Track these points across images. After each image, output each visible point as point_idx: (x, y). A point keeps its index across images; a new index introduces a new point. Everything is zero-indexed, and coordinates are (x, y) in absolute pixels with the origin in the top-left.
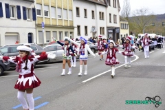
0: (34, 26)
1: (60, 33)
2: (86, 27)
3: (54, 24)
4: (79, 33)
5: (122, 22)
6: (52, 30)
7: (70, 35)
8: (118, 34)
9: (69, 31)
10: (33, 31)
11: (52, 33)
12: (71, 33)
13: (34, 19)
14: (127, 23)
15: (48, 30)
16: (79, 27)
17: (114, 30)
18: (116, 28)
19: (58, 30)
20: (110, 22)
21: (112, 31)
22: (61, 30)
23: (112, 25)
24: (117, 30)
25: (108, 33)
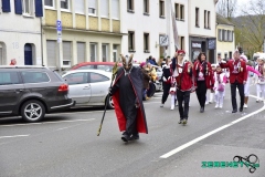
0: (39, 29)
1: (93, 45)
2: (146, 36)
3: (81, 25)
4: (131, 47)
5: (221, 27)
6: (74, 39)
7: (112, 51)
8: (212, 52)
9: (111, 42)
10: (35, 40)
11: (75, 46)
12: (115, 46)
13: (39, 13)
14: (231, 29)
15: (68, 38)
16: (131, 34)
17: (203, 44)
18: (208, 39)
19: (88, 40)
20: (197, 25)
21: (200, 46)
22: (94, 40)
23: (201, 32)
24: (211, 43)
25: (193, 50)
